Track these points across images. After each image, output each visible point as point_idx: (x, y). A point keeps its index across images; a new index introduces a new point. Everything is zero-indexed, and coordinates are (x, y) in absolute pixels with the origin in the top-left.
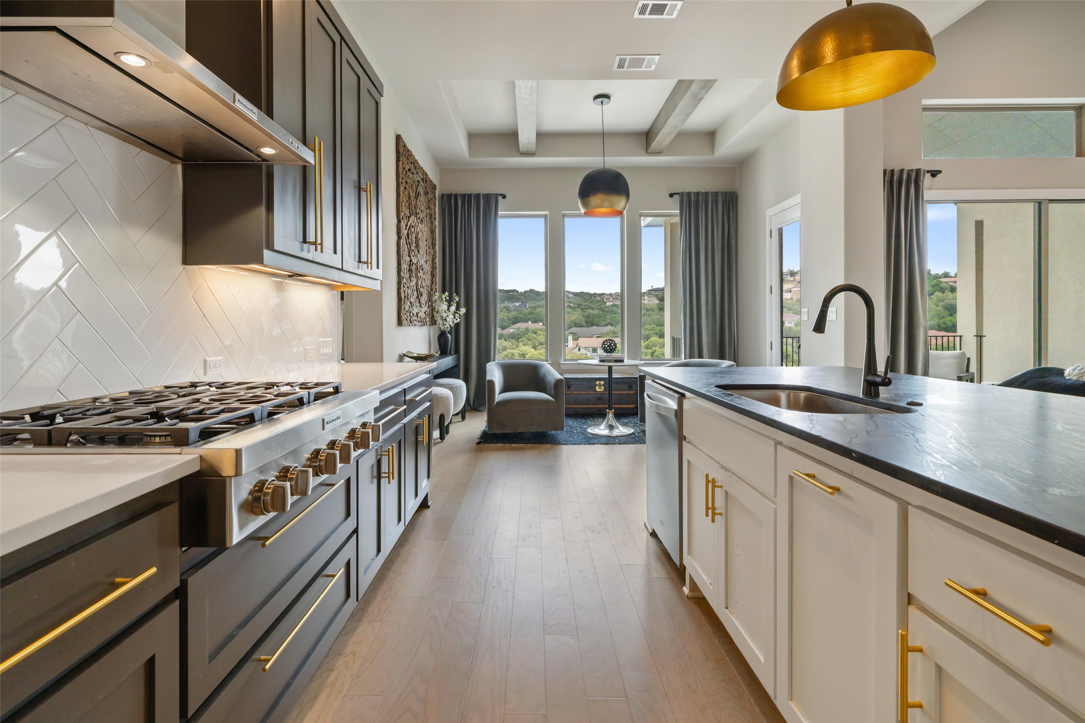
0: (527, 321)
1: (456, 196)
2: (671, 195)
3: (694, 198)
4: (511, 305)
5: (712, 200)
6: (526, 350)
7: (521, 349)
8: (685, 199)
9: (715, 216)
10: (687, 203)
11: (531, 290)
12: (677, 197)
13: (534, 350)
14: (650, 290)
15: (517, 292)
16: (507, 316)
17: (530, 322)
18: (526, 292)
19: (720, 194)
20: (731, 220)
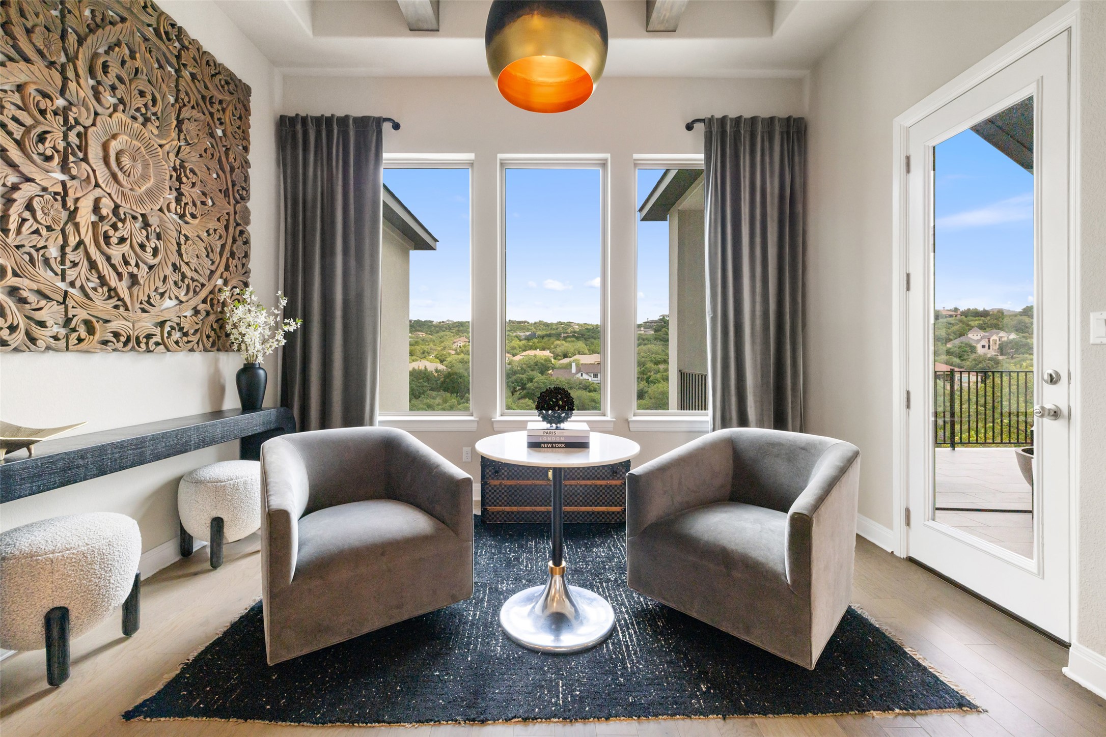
0: (536, 349)
1: (304, 120)
2: (689, 127)
3: (730, 128)
4: (522, 334)
5: (762, 133)
6: (534, 376)
7: (528, 374)
8: (715, 129)
9: (767, 160)
10: (719, 136)
11: (540, 321)
12: (700, 128)
13: (540, 375)
14: (646, 322)
15: (528, 323)
16: (518, 344)
17: (538, 350)
18: (535, 323)
19: (776, 122)
20: (797, 168)
